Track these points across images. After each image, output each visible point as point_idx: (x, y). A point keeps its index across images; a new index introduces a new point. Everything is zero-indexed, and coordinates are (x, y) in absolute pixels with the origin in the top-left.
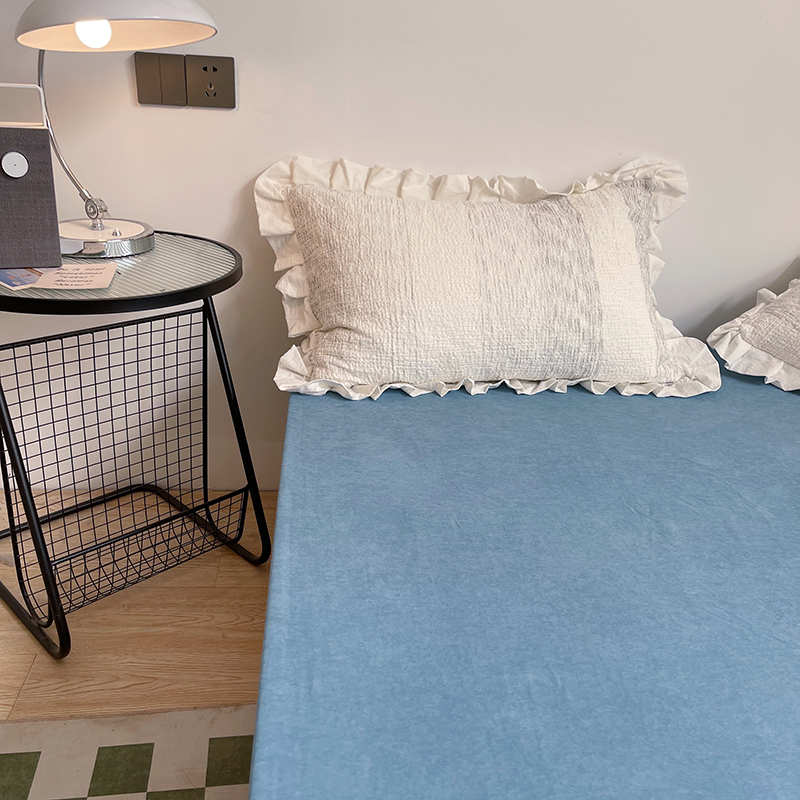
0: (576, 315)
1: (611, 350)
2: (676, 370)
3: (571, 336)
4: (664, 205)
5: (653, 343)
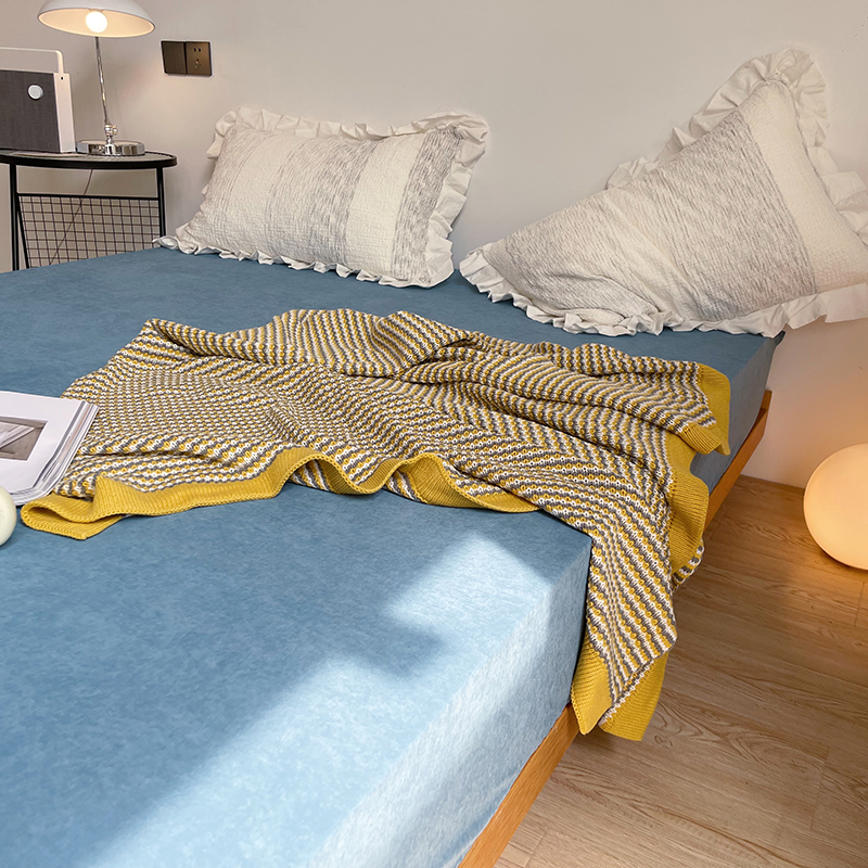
0: (328, 213)
1: (352, 243)
2: (414, 272)
3: (323, 228)
4: (466, 151)
5: (389, 243)
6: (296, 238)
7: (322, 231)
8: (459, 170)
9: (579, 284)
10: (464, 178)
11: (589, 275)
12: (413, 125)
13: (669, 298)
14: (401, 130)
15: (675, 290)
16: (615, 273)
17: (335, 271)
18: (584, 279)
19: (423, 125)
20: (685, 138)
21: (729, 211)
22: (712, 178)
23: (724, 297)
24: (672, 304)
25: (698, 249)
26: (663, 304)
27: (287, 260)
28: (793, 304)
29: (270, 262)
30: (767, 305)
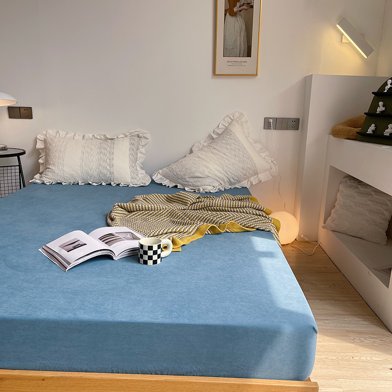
0: (106, 165)
1: (116, 174)
2: (138, 182)
3: (105, 170)
4: (143, 141)
5: (129, 173)
6: (94, 175)
7: (105, 172)
8: (142, 148)
9: (200, 179)
10: (143, 150)
11: (203, 176)
12: (123, 134)
13: (224, 181)
14: (120, 136)
15: (225, 178)
16: (210, 175)
17: (110, 184)
18: (201, 178)
19: (128, 134)
20: (214, 136)
21: (235, 156)
22: (228, 147)
23: (237, 178)
24: (225, 183)
25: (229, 166)
26: (222, 182)
27: (91, 183)
28: (252, 178)
29: (83, 184)
30: (246, 179)
